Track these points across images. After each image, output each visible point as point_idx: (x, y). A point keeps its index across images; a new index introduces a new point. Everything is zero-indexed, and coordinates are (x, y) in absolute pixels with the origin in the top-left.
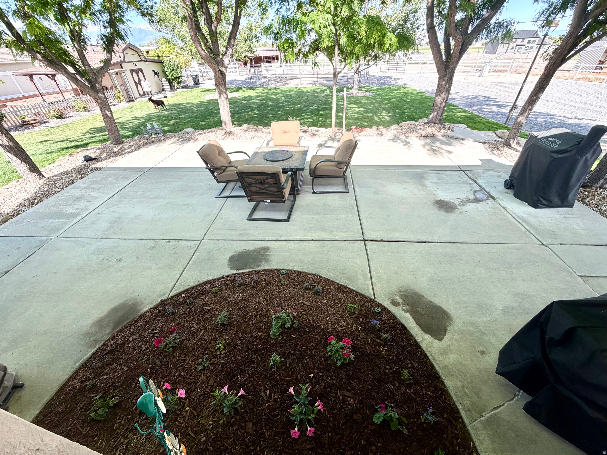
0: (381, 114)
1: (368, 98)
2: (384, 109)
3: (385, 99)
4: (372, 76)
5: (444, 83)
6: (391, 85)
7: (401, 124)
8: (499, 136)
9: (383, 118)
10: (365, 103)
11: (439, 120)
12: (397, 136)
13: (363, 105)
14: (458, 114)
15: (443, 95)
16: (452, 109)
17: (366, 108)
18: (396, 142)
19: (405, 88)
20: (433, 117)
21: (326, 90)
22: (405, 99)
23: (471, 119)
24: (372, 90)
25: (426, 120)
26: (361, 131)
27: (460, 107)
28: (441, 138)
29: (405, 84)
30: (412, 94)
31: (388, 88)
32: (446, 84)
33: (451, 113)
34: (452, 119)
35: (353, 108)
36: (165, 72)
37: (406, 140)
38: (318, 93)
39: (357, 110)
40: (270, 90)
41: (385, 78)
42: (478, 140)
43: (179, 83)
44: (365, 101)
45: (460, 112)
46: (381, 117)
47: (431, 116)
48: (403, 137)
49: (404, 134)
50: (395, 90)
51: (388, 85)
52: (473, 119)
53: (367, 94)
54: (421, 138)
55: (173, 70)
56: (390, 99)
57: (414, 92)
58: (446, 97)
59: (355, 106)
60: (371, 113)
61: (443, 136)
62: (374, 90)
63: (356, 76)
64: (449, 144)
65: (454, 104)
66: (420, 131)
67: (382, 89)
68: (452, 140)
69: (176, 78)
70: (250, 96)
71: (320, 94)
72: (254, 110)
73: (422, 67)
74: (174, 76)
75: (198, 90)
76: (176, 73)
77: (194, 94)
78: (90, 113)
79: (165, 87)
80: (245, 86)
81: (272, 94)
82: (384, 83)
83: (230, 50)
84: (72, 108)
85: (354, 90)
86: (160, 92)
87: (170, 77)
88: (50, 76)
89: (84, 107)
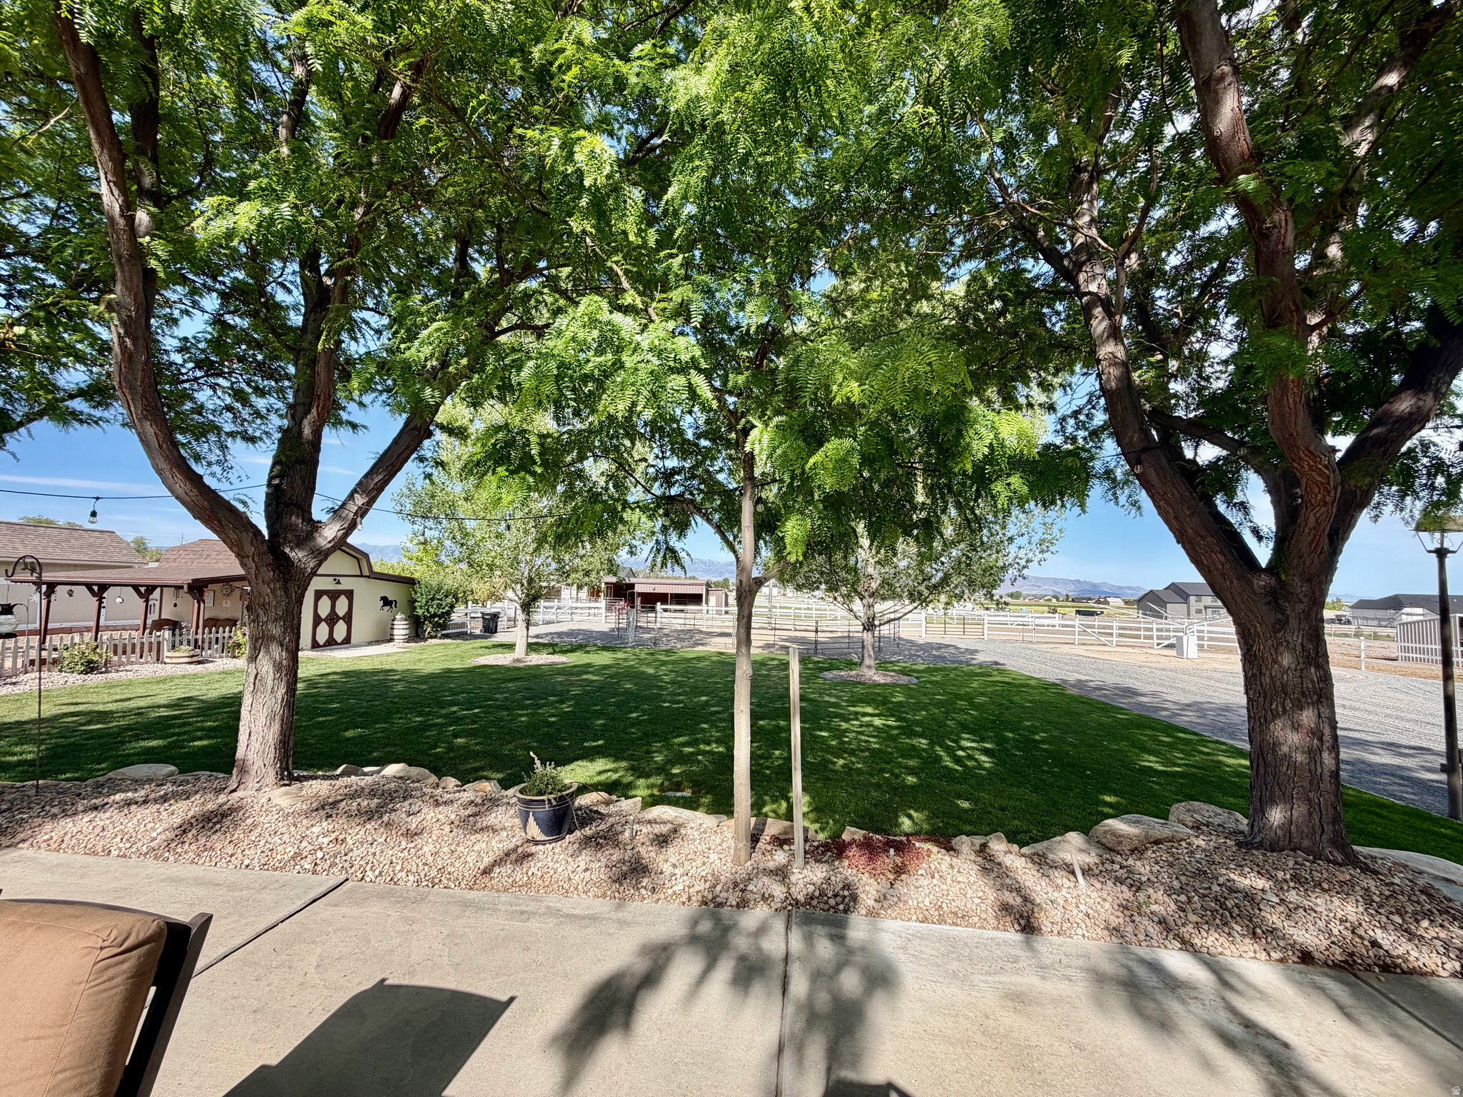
0: (956, 742)
1: (906, 688)
2: (964, 727)
3: (958, 697)
4: (908, 641)
6: (961, 662)
9: (970, 757)
10: (901, 704)
11: (1332, 842)
13: (895, 711)
17: (904, 720)
19: (1001, 672)
22: (1016, 699)
24: (914, 671)
26: (897, 869)
29: (996, 663)
30: (1028, 686)
31: (955, 669)
35: (865, 714)
36: (413, 602)
38: (770, 670)
39: (878, 722)
40: (652, 654)
41: (940, 647)
43: (436, 625)
44: (899, 698)
46: (961, 753)
49: (1177, 930)
50: (976, 674)
51: (953, 662)
53: (904, 679)
55: (433, 599)
56: (970, 697)
57: (1032, 682)
59: (869, 710)
60: (921, 736)
62: (918, 671)
63: (867, 636)
66: (1270, 917)
67: (941, 669)
69: (435, 615)
70: (589, 665)
71: (774, 673)
72: (562, 702)
73: (1023, 631)
74: (432, 610)
75: (479, 643)
76: (439, 606)
77: (458, 651)
78: (94, 679)
79: (396, 632)
80: (599, 643)
81: (648, 664)
82: (943, 658)
83: (360, 500)
84: (55, 662)
85: (866, 670)
86: (378, 642)
87: (420, 612)
88: (96, 588)
89: (90, 662)
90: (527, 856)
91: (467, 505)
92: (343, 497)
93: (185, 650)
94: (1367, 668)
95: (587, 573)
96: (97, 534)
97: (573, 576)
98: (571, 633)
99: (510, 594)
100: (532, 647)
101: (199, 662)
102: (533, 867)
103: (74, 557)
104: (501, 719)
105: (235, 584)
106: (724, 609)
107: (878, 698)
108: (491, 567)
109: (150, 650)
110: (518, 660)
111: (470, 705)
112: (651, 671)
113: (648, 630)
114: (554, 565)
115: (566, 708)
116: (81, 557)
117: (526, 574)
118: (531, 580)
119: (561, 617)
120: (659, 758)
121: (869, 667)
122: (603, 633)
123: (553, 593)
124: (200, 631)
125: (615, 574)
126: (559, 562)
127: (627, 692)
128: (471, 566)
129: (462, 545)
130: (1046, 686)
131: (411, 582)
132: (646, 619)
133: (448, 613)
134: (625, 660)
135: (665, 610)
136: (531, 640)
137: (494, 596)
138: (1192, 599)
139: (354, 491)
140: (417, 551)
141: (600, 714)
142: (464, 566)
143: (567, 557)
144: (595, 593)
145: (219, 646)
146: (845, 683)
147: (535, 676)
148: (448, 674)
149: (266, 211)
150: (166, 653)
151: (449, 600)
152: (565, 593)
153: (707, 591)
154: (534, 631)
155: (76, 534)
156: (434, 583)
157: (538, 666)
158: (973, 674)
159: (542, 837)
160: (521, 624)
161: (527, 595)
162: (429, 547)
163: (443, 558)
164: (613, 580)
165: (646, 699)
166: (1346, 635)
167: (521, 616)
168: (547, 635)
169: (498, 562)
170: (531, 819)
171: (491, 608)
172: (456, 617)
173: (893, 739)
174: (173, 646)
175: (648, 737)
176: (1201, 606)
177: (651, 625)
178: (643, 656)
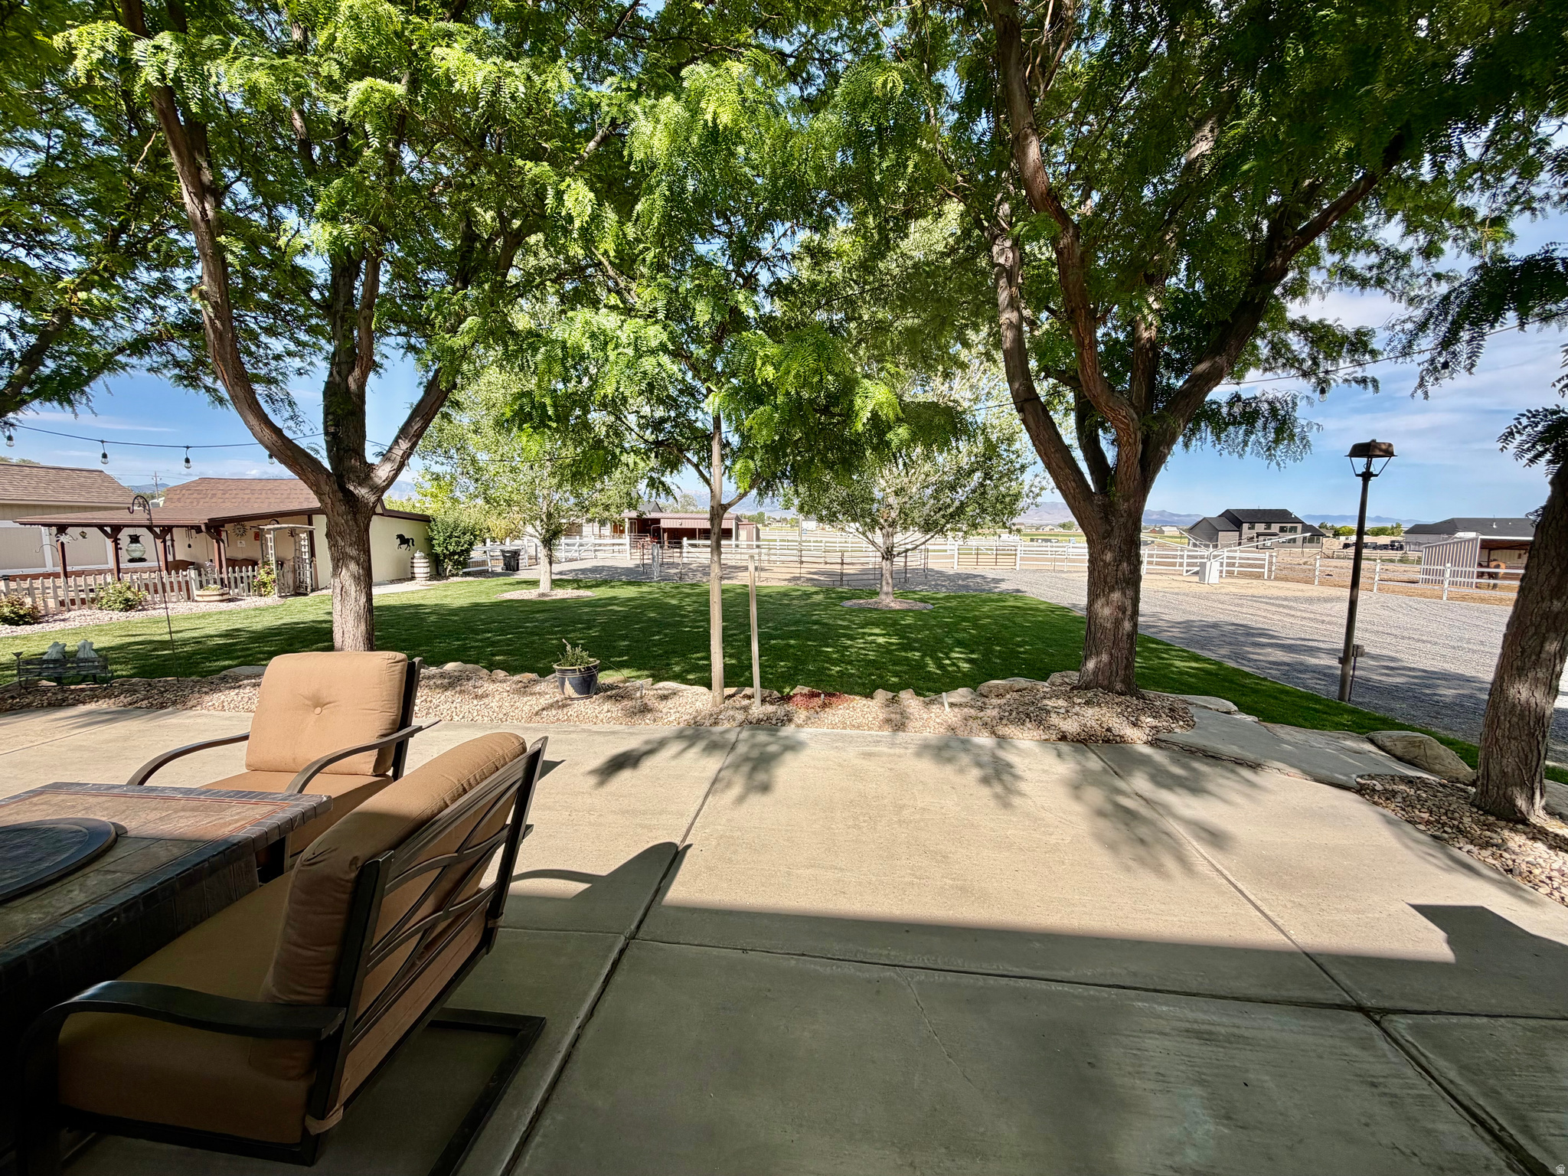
0: (947, 654)
1: (918, 614)
2: (960, 643)
3: (965, 619)
4: (938, 572)
5: (1108, 557)
6: (982, 590)
7: (984, 687)
8: (1399, 753)
9: (954, 665)
10: (908, 626)
11: (1123, 681)
12: (962, 734)
13: (900, 631)
14: (1178, 663)
15: (1116, 596)
16: (1156, 650)
17: (908, 638)
18: (950, 760)
19: (1016, 598)
20: (1097, 668)
21: (816, 593)
22: (1018, 620)
23: (1224, 680)
24: (933, 598)
25: (1074, 676)
26: (824, 706)
27: (1178, 646)
28: (1147, 750)
29: (1018, 591)
30: (1037, 610)
31: (973, 596)
32: (1118, 562)
33: (1157, 661)
34: (1165, 676)
35: (872, 634)
36: (430, 539)
37: (1001, 754)
38: (792, 599)
39: (881, 640)
40: (677, 587)
41: (968, 576)
42: (1324, 773)
43: (457, 563)
44: (909, 621)
45: (1183, 659)
46: (948, 662)
47: (1091, 665)
48: (984, 740)
49: (990, 728)
50: (993, 601)
51: (974, 590)
52: (1231, 682)
53: (920, 606)
54: (1064, 747)
55: (450, 537)
56: (976, 618)
57: (1042, 607)
58: (1128, 603)
59: (877, 631)
60: (917, 650)
61: (1155, 743)
62: (937, 599)
63: (886, 565)
64: (1194, 787)
65: (1158, 637)
66: (1054, 719)
67: (959, 597)
68: (1199, 766)
69: (454, 553)
70: (615, 598)
71: (795, 602)
72: (589, 628)
73: (1055, 560)
74: (451, 548)
75: (502, 580)
76: (458, 544)
77: (482, 588)
78: (135, 616)
79: (416, 570)
80: (624, 578)
81: (673, 597)
82: (967, 587)
83: (404, 445)
84: (93, 600)
85: (883, 597)
86: (400, 580)
87: (438, 550)
88: (108, 529)
89: (127, 600)
90: (565, 706)
91: (477, 438)
92: (389, 442)
93: (214, 589)
94: (1379, 589)
95: (607, 508)
96: (85, 474)
97: (593, 510)
98: (595, 570)
99: (529, 529)
100: (556, 583)
101: (230, 600)
102: (571, 711)
103: (67, 498)
104: (533, 643)
105: (248, 524)
106: (755, 543)
107: (889, 621)
108: (509, 503)
109: (180, 590)
110: (543, 595)
111: (503, 631)
112: (674, 602)
113: (673, 565)
114: (572, 500)
115: (594, 633)
116: (76, 498)
117: (545, 509)
118: (550, 515)
119: (584, 555)
120: (677, 669)
121: (887, 594)
122: (628, 569)
123: (574, 530)
124: (224, 569)
125: (635, 509)
126: (577, 497)
127: (650, 619)
128: (488, 502)
129: (477, 480)
130: (1054, 609)
131: (425, 519)
132: (671, 555)
133: (468, 551)
134: (650, 593)
135: (694, 546)
136: (554, 577)
137: (514, 533)
138: (1245, 526)
139: (398, 438)
140: (429, 486)
141: (624, 638)
142: (480, 502)
143: (585, 491)
144: (618, 529)
145: (245, 585)
146: (862, 610)
147: (562, 608)
148: (476, 607)
149: (335, 233)
150: (196, 592)
151: (467, 537)
152: (587, 529)
153: (737, 526)
154: (556, 568)
155: (64, 474)
156: (450, 520)
157: (564, 600)
158: (985, 601)
159: (576, 695)
160: (544, 561)
161: (548, 531)
162: (442, 483)
163: (458, 494)
164: (634, 514)
165: (668, 625)
166: (1392, 561)
167: (542, 552)
168: (571, 571)
169: (515, 497)
170: (567, 683)
171: (509, 545)
172: (476, 554)
173: (890, 652)
174: (201, 587)
175: (667, 654)
176: (1253, 533)
177: (676, 560)
178: (668, 589)
